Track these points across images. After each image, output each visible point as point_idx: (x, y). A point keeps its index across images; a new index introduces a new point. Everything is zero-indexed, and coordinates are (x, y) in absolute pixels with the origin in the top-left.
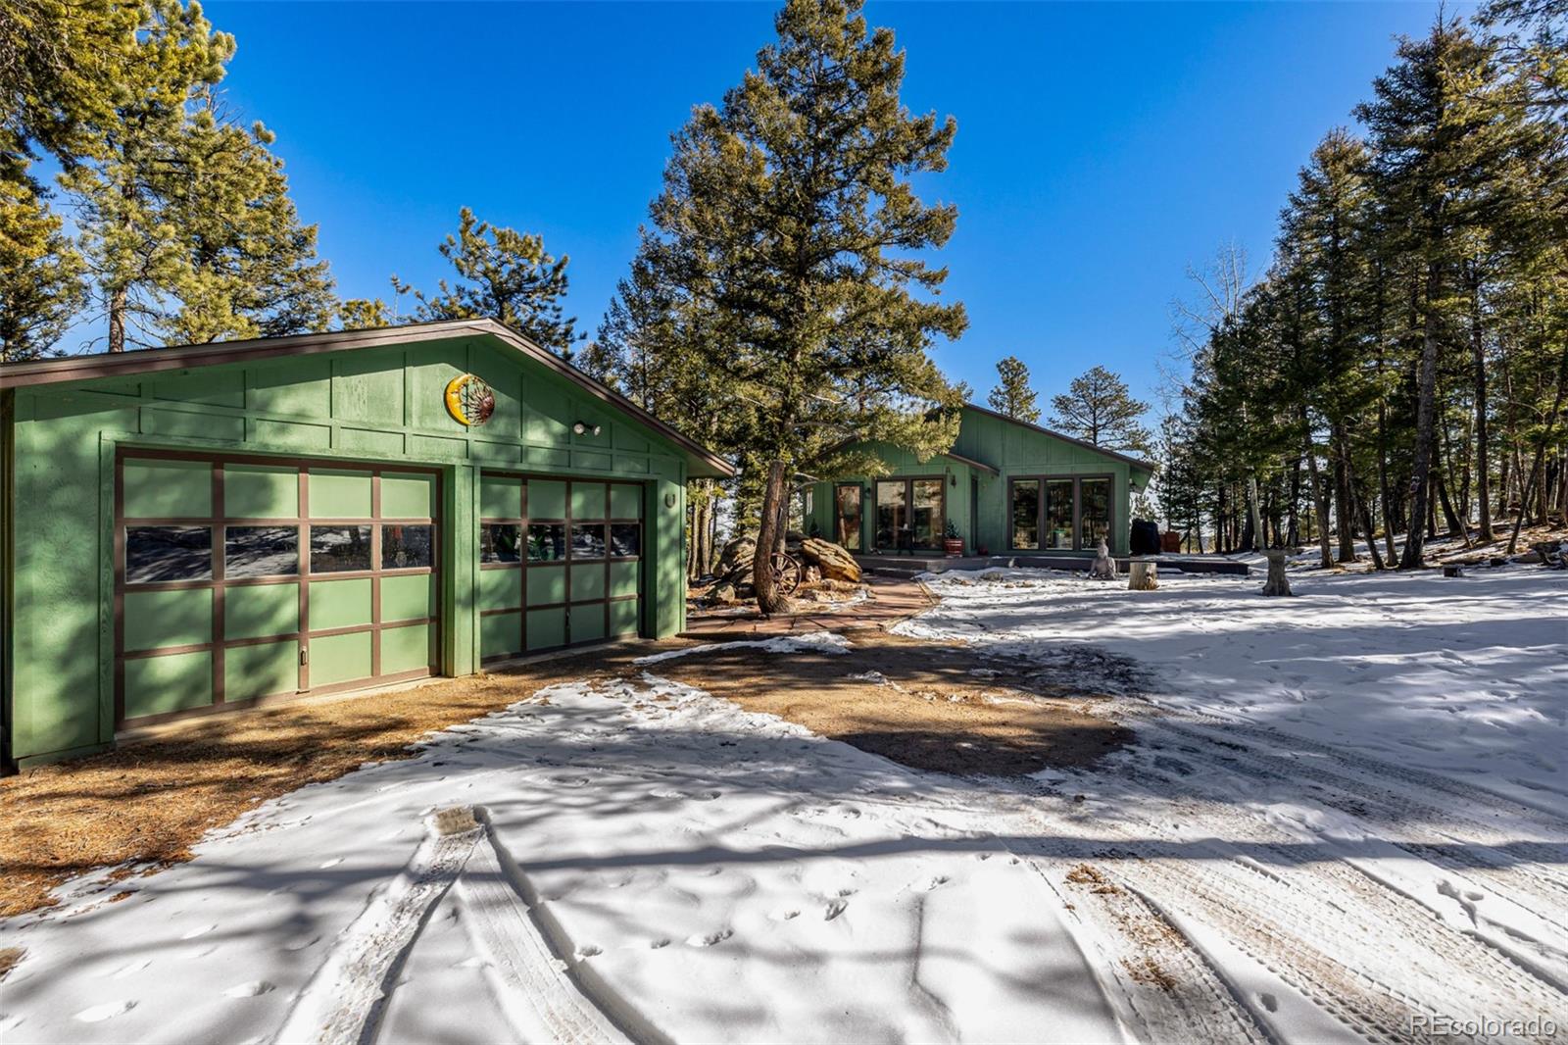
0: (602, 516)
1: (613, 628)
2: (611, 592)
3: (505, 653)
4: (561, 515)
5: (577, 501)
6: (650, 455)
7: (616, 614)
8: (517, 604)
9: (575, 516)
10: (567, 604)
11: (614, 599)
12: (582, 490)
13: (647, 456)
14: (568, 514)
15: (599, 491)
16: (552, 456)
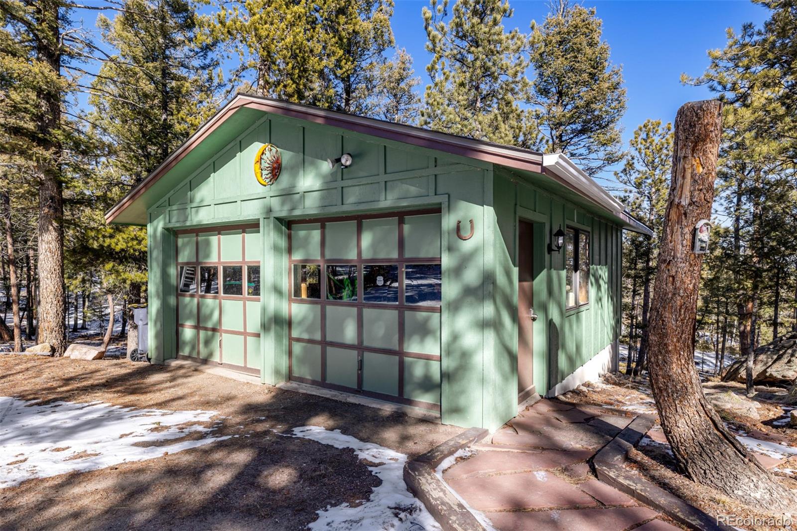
0: (395, 255)
1: (407, 388)
2: (405, 345)
3: (309, 377)
4: (352, 255)
5: (367, 239)
6: (438, 171)
7: (411, 375)
8: (318, 337)
9: (366, 255)
10: (360, 347)
11: (409, 355)
12: (371, 228)
13: (432, 171)
14: (359, 253)
15: (390, 227)
16: (323, 198)
